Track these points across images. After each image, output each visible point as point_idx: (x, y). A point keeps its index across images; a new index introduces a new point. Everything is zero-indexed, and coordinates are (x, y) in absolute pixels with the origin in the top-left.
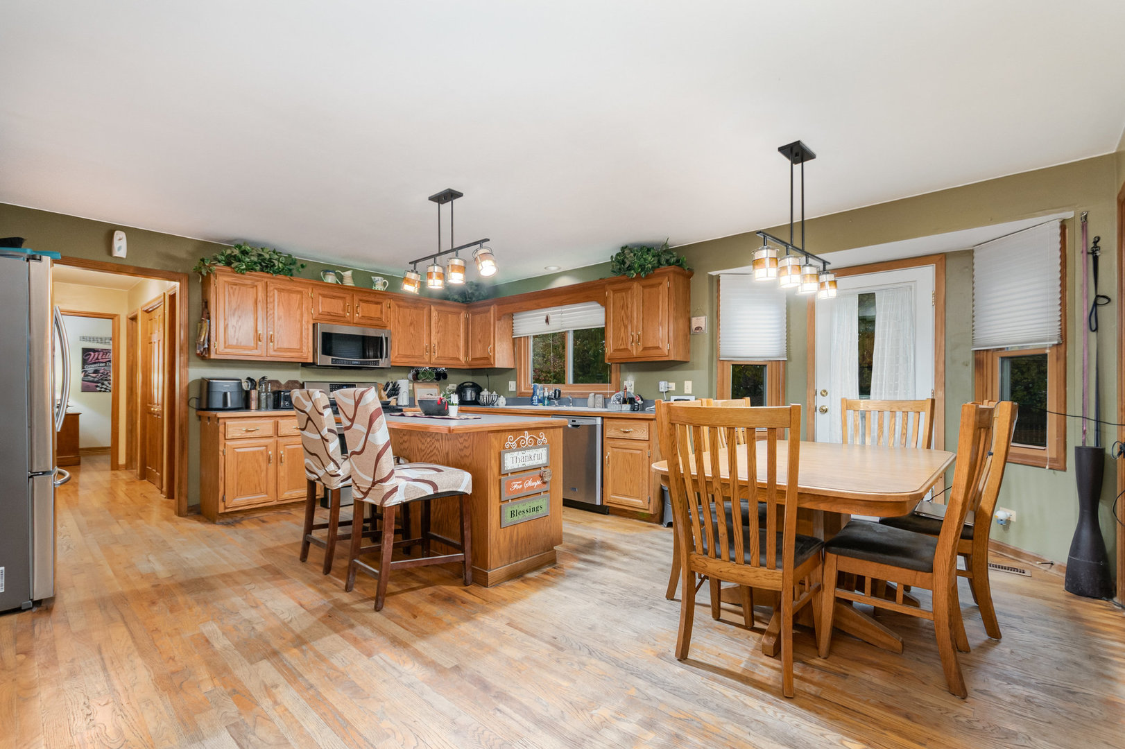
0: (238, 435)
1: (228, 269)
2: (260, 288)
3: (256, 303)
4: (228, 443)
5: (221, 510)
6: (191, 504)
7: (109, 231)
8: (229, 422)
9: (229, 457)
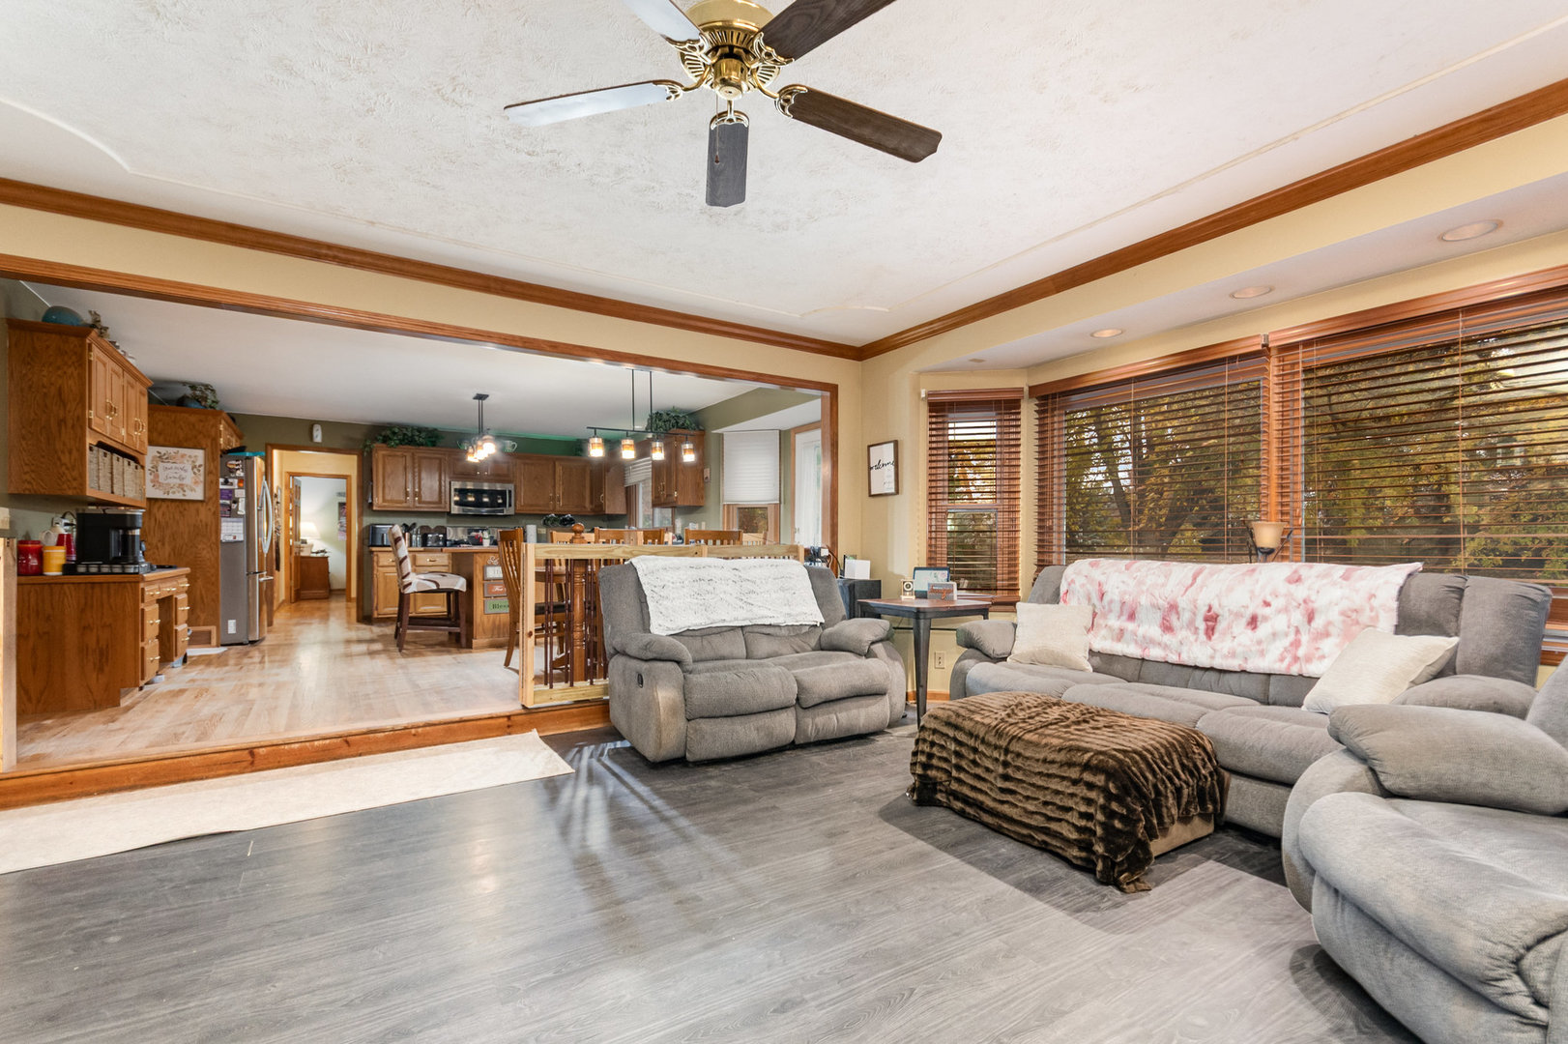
0: (386, 564)
1: (384, 445)
2: (409, 459)
3: (405, 468)
4: (380, 569)
5: (376, 616)
6: (365, 614)
7: (310, 425)
8: (380, 554)
9: (381, 579)
